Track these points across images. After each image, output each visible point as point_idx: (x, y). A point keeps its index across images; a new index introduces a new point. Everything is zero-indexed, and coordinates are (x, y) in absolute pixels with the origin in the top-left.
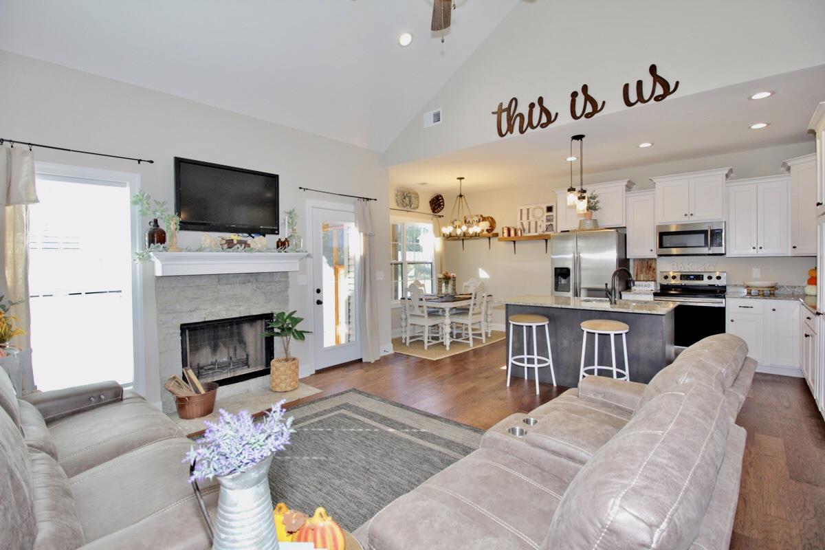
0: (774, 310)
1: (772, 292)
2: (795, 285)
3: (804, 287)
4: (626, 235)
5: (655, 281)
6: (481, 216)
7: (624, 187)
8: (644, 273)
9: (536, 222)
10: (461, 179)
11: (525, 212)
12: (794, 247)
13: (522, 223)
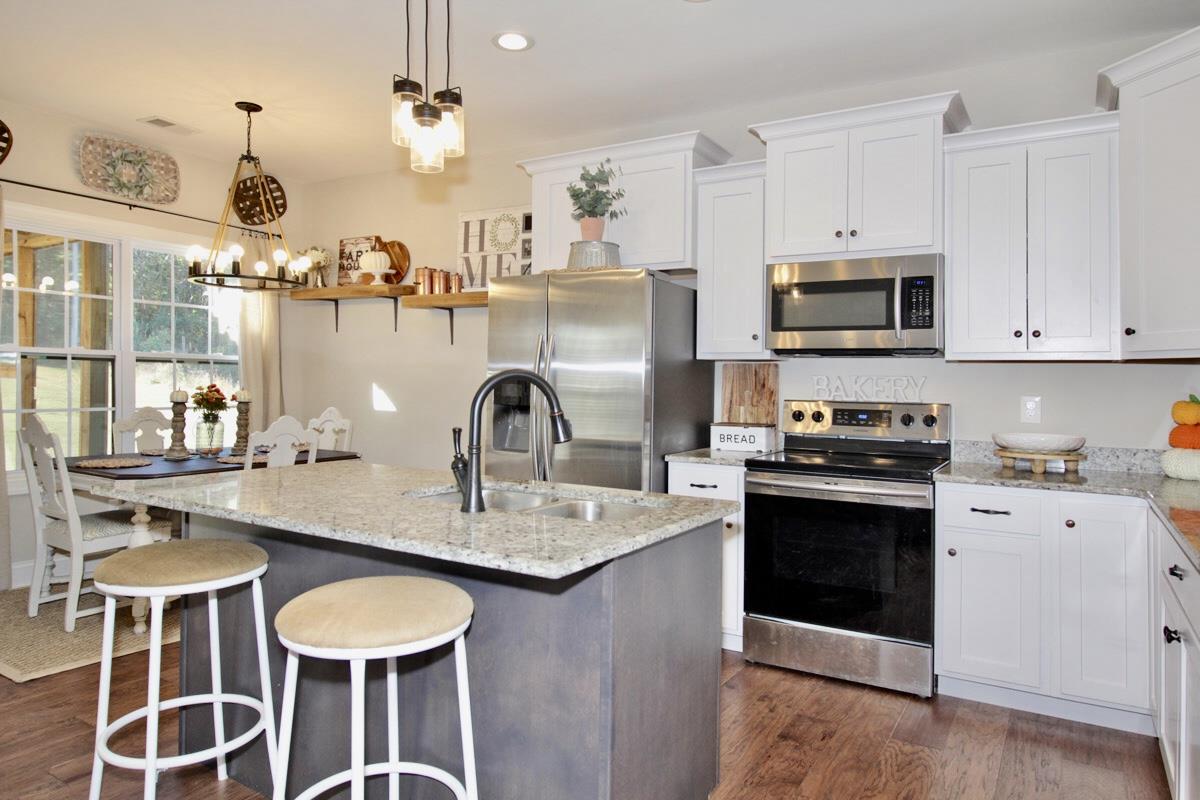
0: (1071, 525)
1: (1071, 466)
2: (1133, 447)
3: (1160, 453)
4: (695, 292)
5: (772, 426)
6: (378, 239)
7: (690, 154)
8: (748, 401)
9: (500, 257)
10: (251, 108)
11: (475, 229)
12: (1129, 332)
13: (467, 260)
